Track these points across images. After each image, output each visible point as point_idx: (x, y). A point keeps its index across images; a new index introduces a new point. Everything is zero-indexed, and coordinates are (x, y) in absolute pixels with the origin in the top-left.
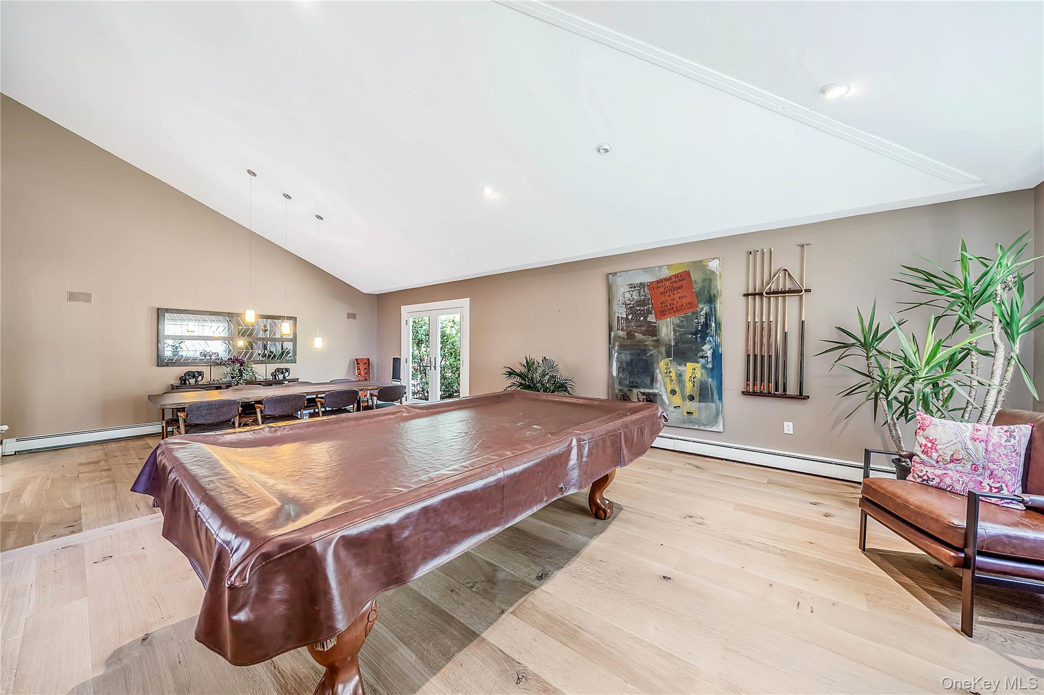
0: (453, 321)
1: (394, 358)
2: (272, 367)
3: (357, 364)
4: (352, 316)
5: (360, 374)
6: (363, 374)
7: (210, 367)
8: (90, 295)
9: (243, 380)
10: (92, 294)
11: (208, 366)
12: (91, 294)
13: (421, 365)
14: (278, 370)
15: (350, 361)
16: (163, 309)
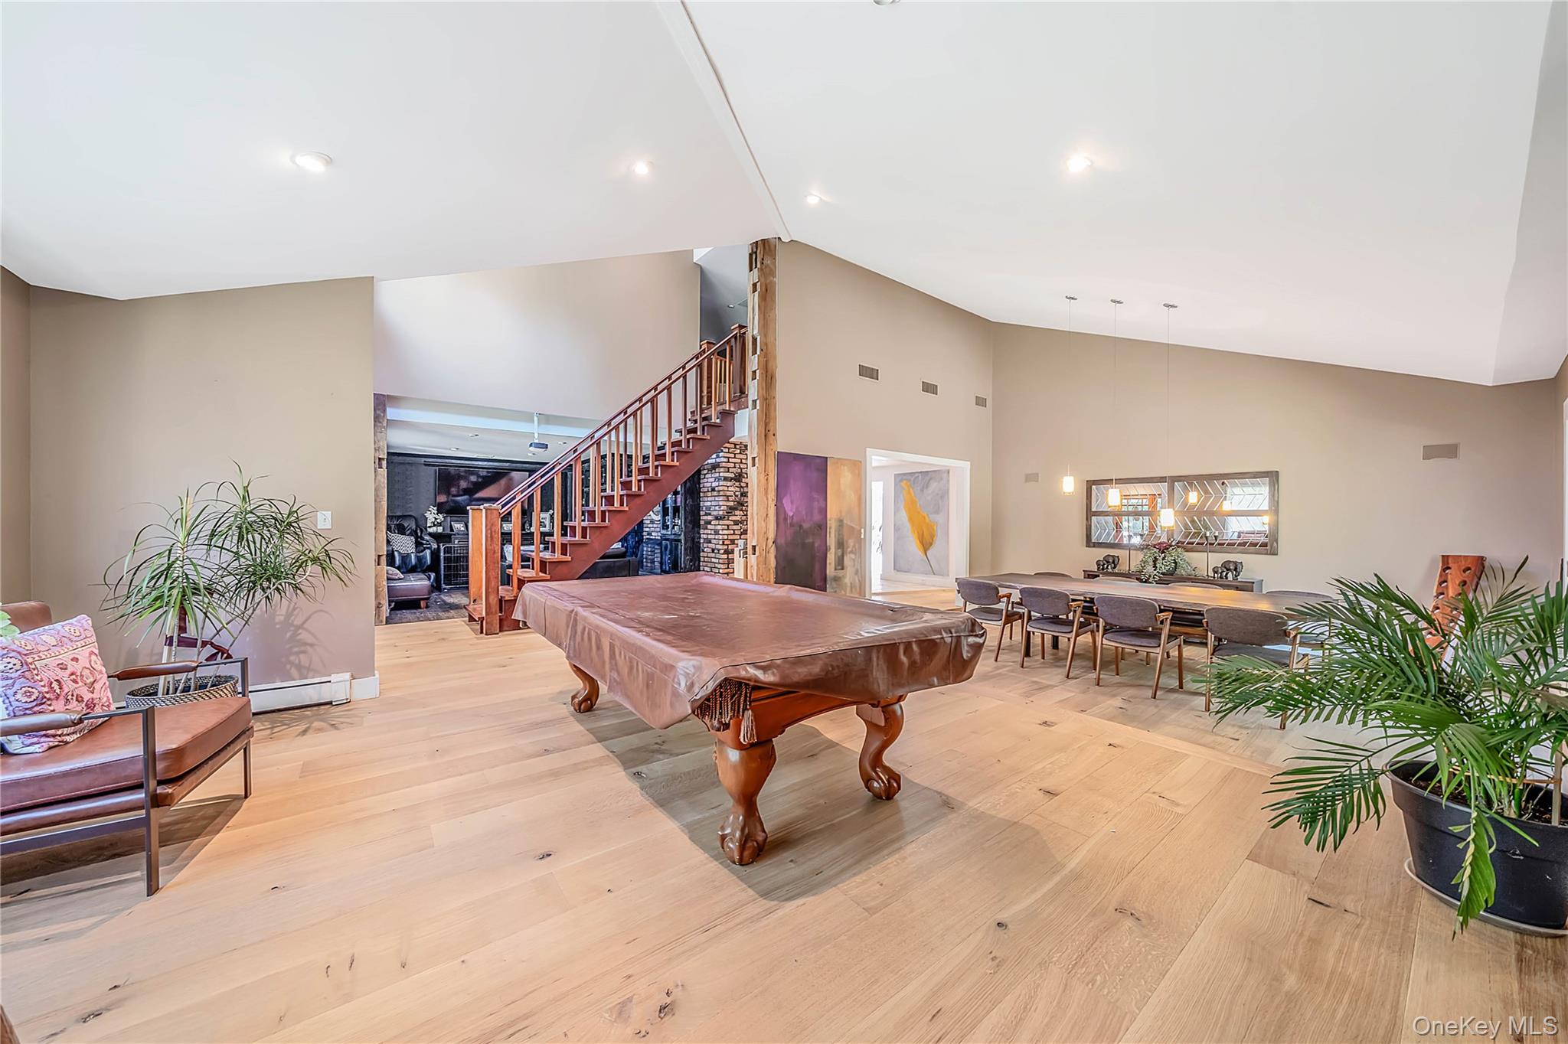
3: (1444, 569)
6: (1452, 594)
7: (1129, 551)
12: (1038, 473)
14: (1225, 564)
16: (1090, 481)
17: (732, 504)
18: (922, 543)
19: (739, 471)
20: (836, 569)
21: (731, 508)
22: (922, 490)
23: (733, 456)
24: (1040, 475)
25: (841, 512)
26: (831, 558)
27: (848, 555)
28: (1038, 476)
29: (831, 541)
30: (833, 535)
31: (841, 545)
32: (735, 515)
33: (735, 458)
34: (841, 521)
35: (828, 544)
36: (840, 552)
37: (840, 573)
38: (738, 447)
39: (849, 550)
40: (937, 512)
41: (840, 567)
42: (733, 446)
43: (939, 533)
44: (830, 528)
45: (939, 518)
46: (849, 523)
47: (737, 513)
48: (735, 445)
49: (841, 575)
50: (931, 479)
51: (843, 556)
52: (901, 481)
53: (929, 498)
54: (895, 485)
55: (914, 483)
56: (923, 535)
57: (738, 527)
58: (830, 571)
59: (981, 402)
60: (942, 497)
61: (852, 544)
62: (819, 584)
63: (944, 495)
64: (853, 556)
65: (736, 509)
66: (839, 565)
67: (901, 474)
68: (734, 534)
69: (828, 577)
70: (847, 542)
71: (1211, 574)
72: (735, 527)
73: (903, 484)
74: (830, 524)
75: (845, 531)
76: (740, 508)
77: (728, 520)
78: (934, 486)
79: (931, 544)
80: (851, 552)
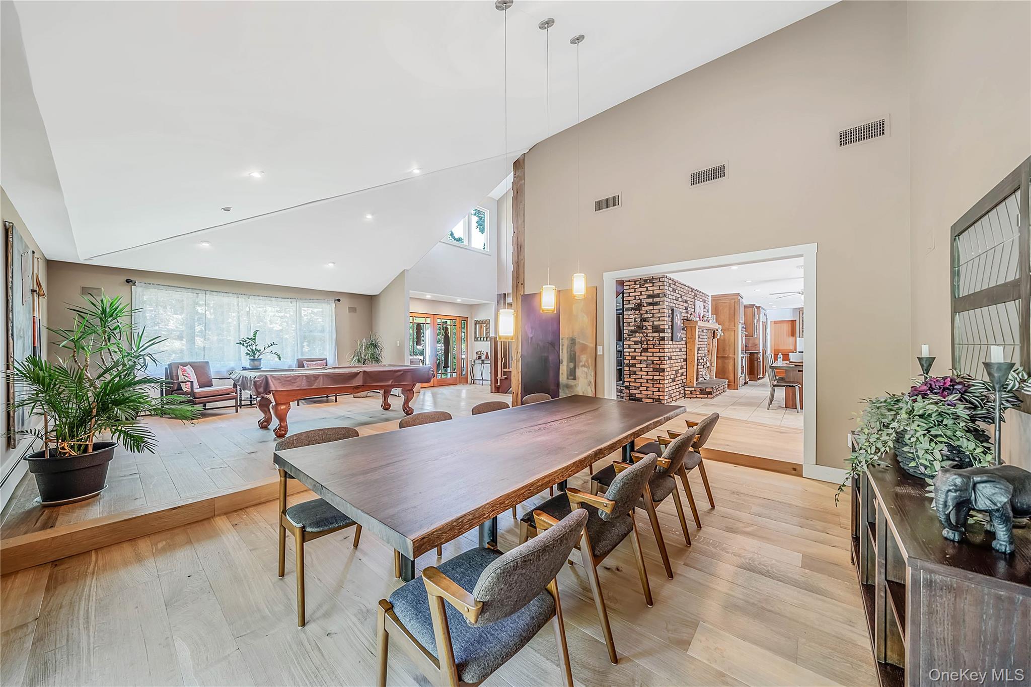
17: (632, 328)
19: (639, 301)
20: (568, 379)
21: (632, 331)
23: (633, 290)
25: (573, 332)
26: (564, 369)
27: (580, 368)
29: (564, 355)
30: (565, 351)
31: (573, 358)
32: (635, 337)
33: (635, 292)
34: (573, 341)
35: (561, 358)
36: (572, 365)
37: (572, 382)
38: (637, 283)
39: (581, 364)
41: (572, 377)
42: (633, 283)
44: (563, 345)
46: (582, 342)
47: (637, 335)
48: (635, 282)
49: (573, 384)
51: (575, 368)
57: (639, 346)
58: (563, 378)
61: (584, 359)
62: (552, 388)
64: (586, 370)
65: (636, 332)
66: (571, 375)
68: (635, 351)
69: (560, 383)
70: (579, 356)
72: (635, 346)
74: (562, 342)
75: (577, 347)
76: (640, 331)
77: (629, 340)
80: (584, 366)
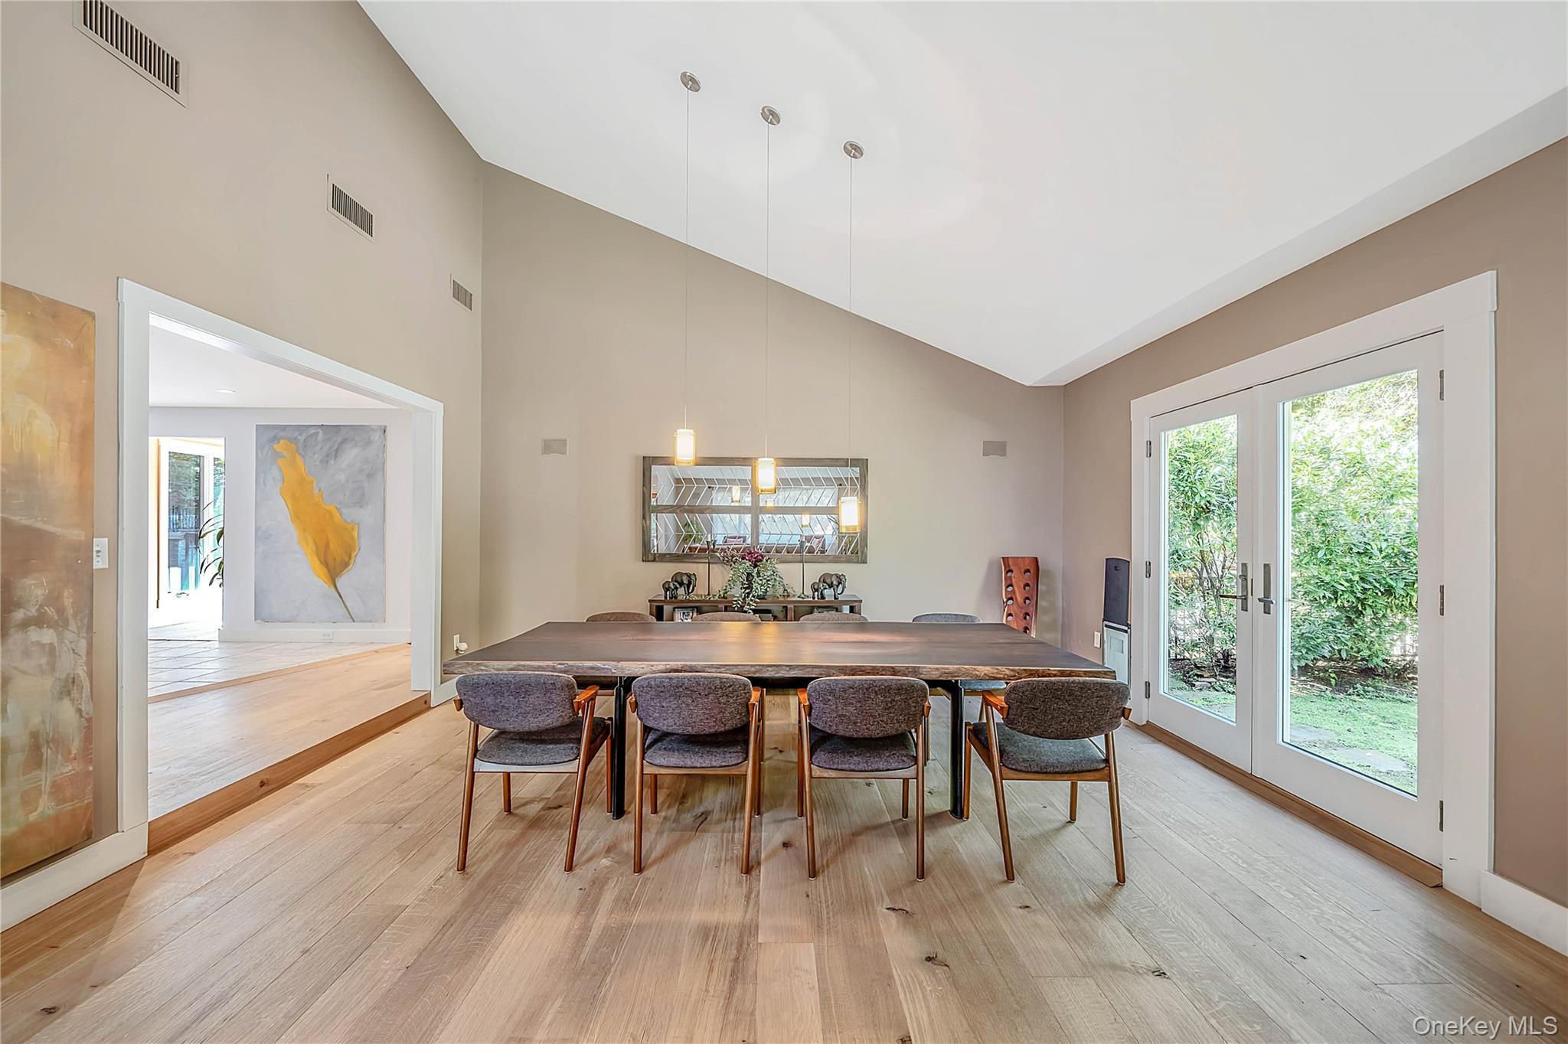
0: (1324, 451)
1: (1107, 559)
2: (815, 571)
3: (1007, 573)
4: (994, 449)
5: (1011, 599)
6: (1020, 599)
7: (707, 565)
8: (564, 442)
9: (754, 596)
10: (568, 440)
11: (706, 563)
12: (566, 440)
13: (1205, 575)
14: (824, 579)
15: (991, 564)
16: (649, 457)
18: (325, 563)
22: (325, 461)
24: (568, 443)
28: (565, 445)
40: (361, 502)
43: (365, 544)
45: (364, 516)
50: (344, 441)
52: (275, 439)
53: (342, 477)
54: (259, 447)
55: (305, 446)
56: (327, 546)
59: (461, 294)
60: (370, 476)
63: (375, 471)
67: (275, 427)
71: (809, 592)
73: (279, 447)
78: (351, 455)
79: (346, 565)
